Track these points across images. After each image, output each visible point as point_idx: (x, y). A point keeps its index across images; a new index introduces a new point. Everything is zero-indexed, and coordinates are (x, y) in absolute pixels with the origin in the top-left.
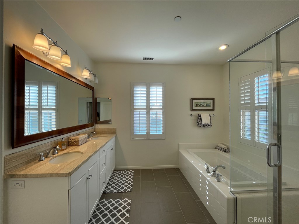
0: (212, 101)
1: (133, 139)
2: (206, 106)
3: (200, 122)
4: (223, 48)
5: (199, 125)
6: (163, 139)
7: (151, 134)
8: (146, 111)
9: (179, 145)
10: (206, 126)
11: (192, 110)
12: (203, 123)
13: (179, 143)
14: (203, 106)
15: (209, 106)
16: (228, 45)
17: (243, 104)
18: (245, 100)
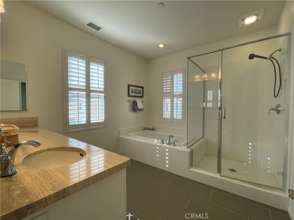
0: (141, 89)
1: (67, 132)
2: (138, 93)
3: (136, 107)
4: (161, 46)
5: (135, 110)
6: (105, 127)
7: (91, 122)
8: (85, 93)
9: (119, 131)
10: (140, 110)
11: (129, 95)
12: (139, 108)
13: (119, 129)
14: (136, 93)
15: (140, 94)
16: (165, 45)
17: (165, 93)
18: (167, 90)
